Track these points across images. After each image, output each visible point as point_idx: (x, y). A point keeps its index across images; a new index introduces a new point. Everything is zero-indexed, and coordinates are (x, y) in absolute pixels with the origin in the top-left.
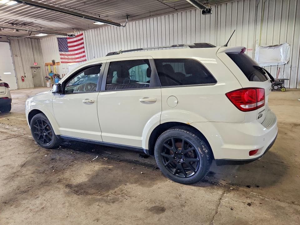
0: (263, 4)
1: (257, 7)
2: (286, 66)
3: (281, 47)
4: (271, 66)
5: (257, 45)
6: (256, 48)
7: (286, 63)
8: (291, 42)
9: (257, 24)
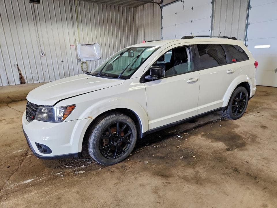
0: (76, 8)
1: (71, 8)
2: (100, 60)
3: (94, 46)
4: (91, 60)
5: (77, 43)
6: (77, 44)
7: (100, 58)
8: (100, 43)
9: (74, 24)
